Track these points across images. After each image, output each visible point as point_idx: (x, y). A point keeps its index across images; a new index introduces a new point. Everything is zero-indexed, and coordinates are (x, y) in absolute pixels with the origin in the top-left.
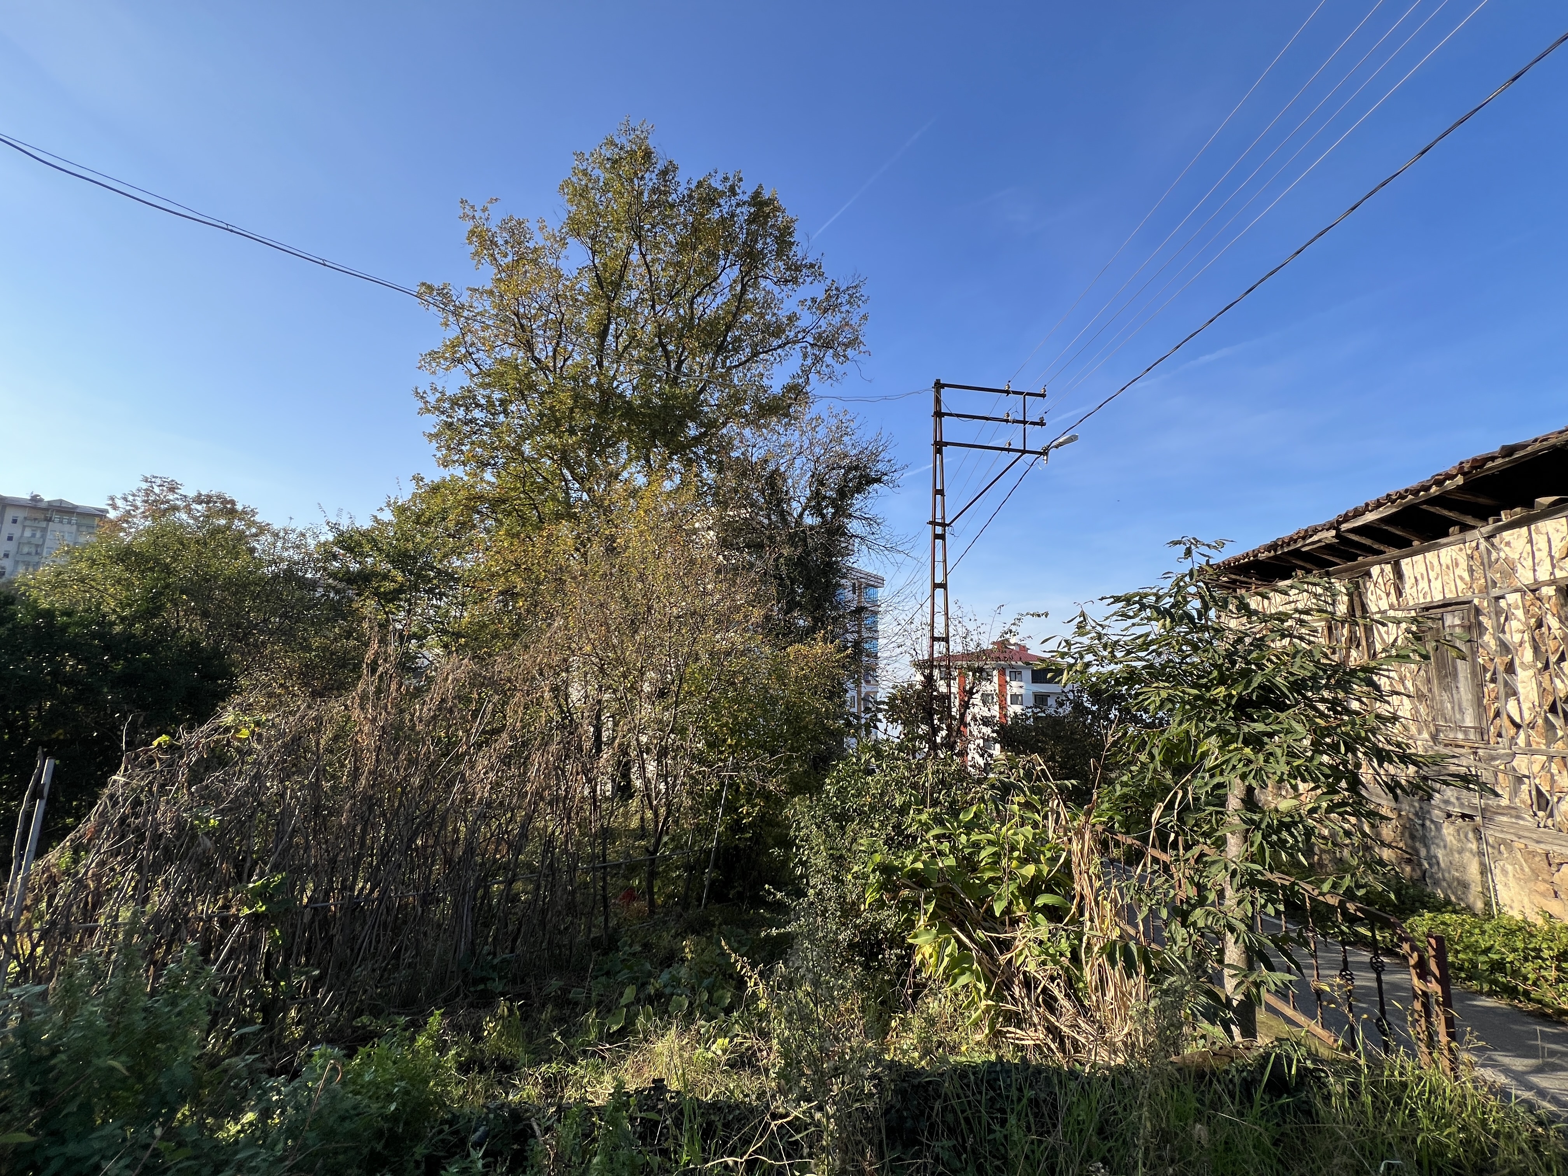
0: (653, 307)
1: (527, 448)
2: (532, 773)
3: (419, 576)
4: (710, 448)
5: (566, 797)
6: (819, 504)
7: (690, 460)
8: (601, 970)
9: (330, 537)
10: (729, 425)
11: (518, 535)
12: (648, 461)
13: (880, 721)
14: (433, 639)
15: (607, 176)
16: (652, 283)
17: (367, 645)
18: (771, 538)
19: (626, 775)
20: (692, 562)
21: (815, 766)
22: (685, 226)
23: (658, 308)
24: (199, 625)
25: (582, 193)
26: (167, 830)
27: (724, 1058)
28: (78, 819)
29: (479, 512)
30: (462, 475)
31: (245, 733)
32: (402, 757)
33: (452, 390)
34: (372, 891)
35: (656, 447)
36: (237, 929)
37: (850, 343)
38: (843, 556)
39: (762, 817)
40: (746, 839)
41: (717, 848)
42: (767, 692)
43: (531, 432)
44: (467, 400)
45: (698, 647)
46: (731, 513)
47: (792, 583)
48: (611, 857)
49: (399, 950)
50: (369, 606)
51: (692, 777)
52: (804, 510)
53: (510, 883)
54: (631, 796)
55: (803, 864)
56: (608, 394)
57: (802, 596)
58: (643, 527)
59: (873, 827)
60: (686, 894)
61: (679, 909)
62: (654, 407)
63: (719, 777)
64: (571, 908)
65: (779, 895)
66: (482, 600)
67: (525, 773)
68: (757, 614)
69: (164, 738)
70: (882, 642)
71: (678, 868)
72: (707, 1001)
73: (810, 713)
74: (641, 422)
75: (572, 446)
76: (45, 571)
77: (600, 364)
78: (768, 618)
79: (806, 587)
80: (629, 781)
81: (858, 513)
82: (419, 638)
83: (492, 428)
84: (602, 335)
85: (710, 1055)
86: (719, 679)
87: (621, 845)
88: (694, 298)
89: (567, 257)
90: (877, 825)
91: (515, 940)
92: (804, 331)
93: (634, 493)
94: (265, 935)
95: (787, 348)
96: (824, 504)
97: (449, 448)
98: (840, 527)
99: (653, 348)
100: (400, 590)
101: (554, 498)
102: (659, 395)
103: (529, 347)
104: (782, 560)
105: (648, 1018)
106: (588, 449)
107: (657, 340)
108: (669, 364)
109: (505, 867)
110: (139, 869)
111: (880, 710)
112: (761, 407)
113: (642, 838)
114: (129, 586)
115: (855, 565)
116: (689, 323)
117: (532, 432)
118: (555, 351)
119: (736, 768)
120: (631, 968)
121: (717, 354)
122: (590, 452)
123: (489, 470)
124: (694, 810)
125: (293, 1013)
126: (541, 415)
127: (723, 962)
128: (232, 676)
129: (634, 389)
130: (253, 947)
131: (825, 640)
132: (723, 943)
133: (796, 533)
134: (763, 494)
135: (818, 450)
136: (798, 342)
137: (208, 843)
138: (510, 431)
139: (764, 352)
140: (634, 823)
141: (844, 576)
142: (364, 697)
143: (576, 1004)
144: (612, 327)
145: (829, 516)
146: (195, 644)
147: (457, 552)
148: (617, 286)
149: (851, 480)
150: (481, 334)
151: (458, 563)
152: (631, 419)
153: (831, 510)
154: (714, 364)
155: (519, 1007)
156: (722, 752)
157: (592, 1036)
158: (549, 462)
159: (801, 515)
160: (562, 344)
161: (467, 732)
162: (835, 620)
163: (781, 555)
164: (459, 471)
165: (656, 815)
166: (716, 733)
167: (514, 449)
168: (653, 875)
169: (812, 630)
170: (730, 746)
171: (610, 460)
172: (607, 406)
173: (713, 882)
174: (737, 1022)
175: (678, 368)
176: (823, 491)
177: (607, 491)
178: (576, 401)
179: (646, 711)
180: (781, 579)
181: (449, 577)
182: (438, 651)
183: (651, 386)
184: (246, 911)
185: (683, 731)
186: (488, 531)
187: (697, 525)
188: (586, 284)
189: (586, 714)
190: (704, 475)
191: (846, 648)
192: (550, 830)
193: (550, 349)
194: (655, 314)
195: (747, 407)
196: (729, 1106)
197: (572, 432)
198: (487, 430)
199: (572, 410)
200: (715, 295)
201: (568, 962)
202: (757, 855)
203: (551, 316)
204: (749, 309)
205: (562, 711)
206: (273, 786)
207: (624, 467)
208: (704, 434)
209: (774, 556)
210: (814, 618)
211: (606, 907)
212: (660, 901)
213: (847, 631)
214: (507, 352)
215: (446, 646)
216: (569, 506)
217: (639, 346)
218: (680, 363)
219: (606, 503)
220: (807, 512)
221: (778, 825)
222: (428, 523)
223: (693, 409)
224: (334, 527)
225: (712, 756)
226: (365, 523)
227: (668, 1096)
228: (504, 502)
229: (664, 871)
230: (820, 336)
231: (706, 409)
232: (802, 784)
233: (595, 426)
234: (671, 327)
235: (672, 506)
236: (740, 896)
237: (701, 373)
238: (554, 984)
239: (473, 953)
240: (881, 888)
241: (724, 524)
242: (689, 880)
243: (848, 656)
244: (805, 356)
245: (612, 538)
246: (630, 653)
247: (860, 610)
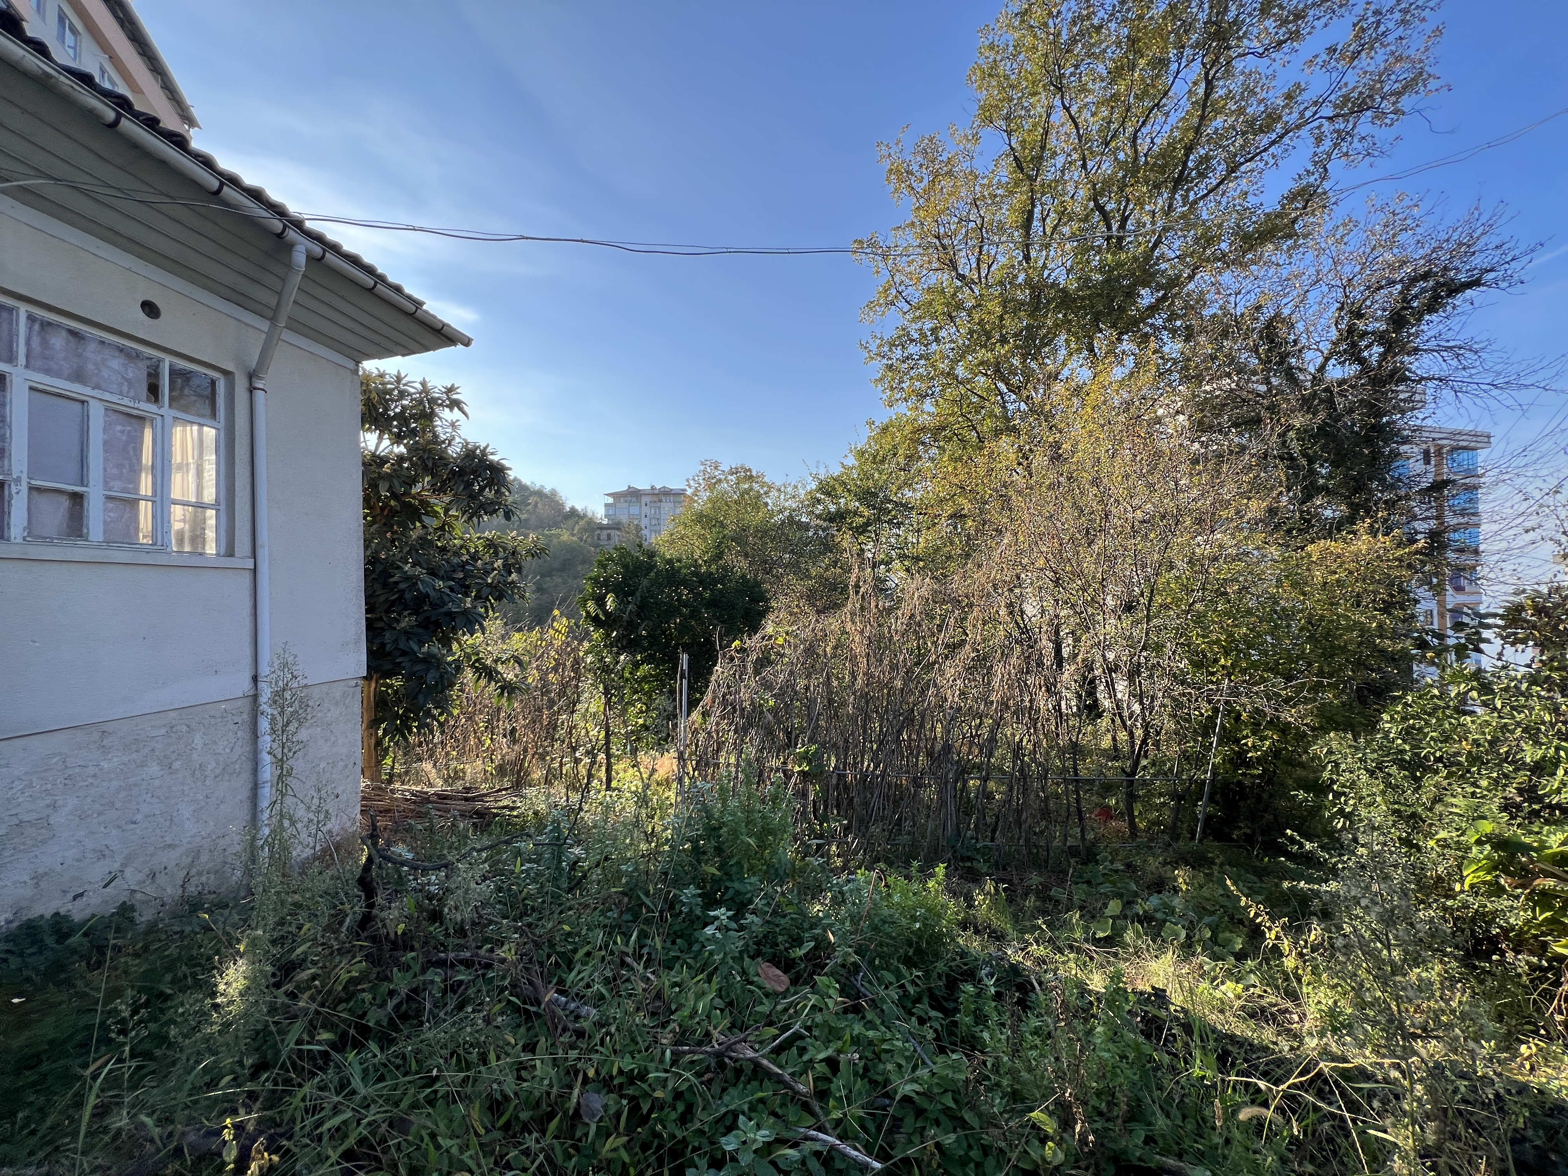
0: (1084, 166)
1: (961, 371)
2: (996, 682)
3: (880, 509)
4: (1173, 313)
5: (1031, 708)
6: (1354, 345)
7: (1146, 336)
8: (1081, 877)
9: (814, 486)
10: (1198, 276)
11: (960, 459)
12: (1091, 350)
13: (1488, 641)
14: (896, 564)
15: (1017, 35)
16: (1080, 137)
17: (849, 571)
18: (1272, 408)
19: (1092, 693)
20: (1159, 454)
21: (1362, 699)
22: (1118, 44)
23: (1090, 164)
24: (744, 564)
25: (992, 72)
26: (746, 704)
27: (1237, 1004)
28: (702, 694)
29: (923, 443)
30: (905, 411)
31: (780, 641)
32: (886, 662)
33: (890, 333)
34: (875, 768)
35: (1101, 331)
36: (793, 780)
37: (1405, 88)
38: (1403, 412)
39: (1276, 753)
40: (1253, 776)
41: (1213, 781)
42: (1277, 603)
43: (962, 353)
44: (903, 339)
45: (1172, 553)
46: (1208, 388)
47: (1311, 461)
48: (1083, 773)
49: (900, 819)
50: (846, 540)
51: (1174, 699)
52: (1327, 359)
53: (985, 780)
54: (1100, 716)
55: (1348, 816)
56: (1037, 288)
57: (1330, 477)
58: (1091, 426)
59: (1475, 785)
60: (1174, 823)
61: (1166, 838)
62: (1094, 286)
63: (1209, 702)
64: (1045, 813)
65: (1308, 846)
66: (934, 524)
67: (989, 683)
68: (1256, 508)
69: (737, 642)
70: (1486, 528)
71: (1161, 795)
72: (1210, 939)
73: (1349, 629)
74: (1080, 308)
75: (1005, 356)
76: (664, 535)
77: (1027, 258)
78: (1272, 511)
79: (1335, 464)
80: (1096, 700)
81: (1433, 344)
82: (887, 564)
83: (927, 359)
84: (1027, 225)
85: (1218, 994)
86: (1204, 589)
87: (1092, 762)
88: (1137, 131)
89: (981, 153)
90: (1484, 783)
91: (994, 831)
92: (1315, 103)
93: (1077, 391)
94: (811, 787)
95: (1286, 140)
96: (1363, 343)
97: (892, 389)
98: (1395, 371)
99: (1087, 216)
100: (867, 524)
101: (992, 415)
102: (1100, 270)
103: (953, 265)
104: (1292, 434)
105: (1139, 936)
106: (1022, 355)
107: (1092, 204)
108: (1109, 228)
109: (979, 767)
110: (736, 731)
111: (1488, 627)
112: (1246, 238)
113: (1116, 758)
114: (705, 539)
115: (1429, 422)
116: (1132, 168)
117: (964, 352)
118: (978, 260)
119: (1234, 692)
120: (1114, 884)
121: (1174, 190)
122: (1024, 357)
123: (928, 401)
124: (1180, 736)
125: (834, 848)
126: (971, 332)
127: (1228, 904)
128: (767, 600)
129: (1069, 272)
130: (804, 795)
131: (1373, 532)
132: (1228, 882)
133: (1314, 395)
134: (1257, 352)
135: (1347, 270)
136: (1307, 123)
137: (770, 717)
138: (944, 357)
139: (1247, 161)
140: (1106, 743)
141: (1406, 441)
142: (853, 614)
143: (1058, 902)
144: (1038, 210)
145: (1375, 358)
146: (743, 576)
147: (908, 484)
148: (1039, 160)
149: (1416, 297)
150: (908, 269)
151: (910, 494)
152: (1067, 309)
153: (1377, 349)
154: (1170, 206)
155: (1004, 889)
156: (1213, 674)
157: (1077, 935)
158: (983, 379)
159: (1322, 369)
160: (986, 247)
161: (935, 643)
162: (1390, 505)
163: (1289, 428)
164: (902, 408)
165: (1131, 735)
166: (1203, 651)
167: (948, 374)
168: (1131, 798)
169: (1351, 520)
170: (1223, 667)
171: (1047, 361)
172: (1039, 302)
173: (1208, 818)
174: (1251, 971)
175: (1122, 226)
176: (1361, 325)
177: (1047, 395)
178: (1005, 307)
179: (1109, 627)
180: (1292, 458)
181: (906, 507)
182: (902, 574)
183: (1088, 262)
184: (797, 769)
185: (1159, 648)
186: (932, 459)
187: (1160, 412)
188: (1005, 172)
189: (1045, 628)
190: (1166, 349)
191: (1414, 541)
192: (1017, 738)
193: (973, 260)
194: (1087, 174)
195: (1223, 246)
196: (1251, 1045)
197: (1003, 341)
198: (922, 362)
199: (1001, 318)
200: (1167, 115)
201: (1046, 862)
202: (1271, 796)
203: (972, 225)
204: (1218, 112)
205: (1019, 627)
206: (801, 683)
207: (1064, 364)
208: (1164, 298)
209: (1278, 430)
210: (1350, 505)
211: (1081, 819)
212: (1142, 825)
213: (1414, 518)
214: (933, 279)
215: (908, 570)
216: (1008, 420)
217: (1071, 219)
218: (1124, 220)
219: (1047, 408)
220: (1332, 361)
221: (1302, 765)
222: (882, 462)
223: (1145, 271)
224: (815, 477)
225: (1200, 677)
226: (837, 471)
227: (1172, 1008)
228: (944, 429)
229: (1145, 796)
230: (1346, 98)
231: (1163, 266)
232: (1340, 719)
233: (1028, 328)
234: (1108, 182)
235: (1126, 396)
236: (1249, 839)
237: (1153, 223)
238: (1035, 879)
239: (959, 834)
240: (1495, 868)
241: (1198, 404)
242: (1177, 810)
243: (1417, 552)
244: (1319, 140)
245: (1057, 445)
246: (1088, 565)
247: (1438, 486)
